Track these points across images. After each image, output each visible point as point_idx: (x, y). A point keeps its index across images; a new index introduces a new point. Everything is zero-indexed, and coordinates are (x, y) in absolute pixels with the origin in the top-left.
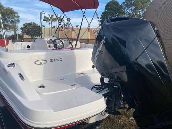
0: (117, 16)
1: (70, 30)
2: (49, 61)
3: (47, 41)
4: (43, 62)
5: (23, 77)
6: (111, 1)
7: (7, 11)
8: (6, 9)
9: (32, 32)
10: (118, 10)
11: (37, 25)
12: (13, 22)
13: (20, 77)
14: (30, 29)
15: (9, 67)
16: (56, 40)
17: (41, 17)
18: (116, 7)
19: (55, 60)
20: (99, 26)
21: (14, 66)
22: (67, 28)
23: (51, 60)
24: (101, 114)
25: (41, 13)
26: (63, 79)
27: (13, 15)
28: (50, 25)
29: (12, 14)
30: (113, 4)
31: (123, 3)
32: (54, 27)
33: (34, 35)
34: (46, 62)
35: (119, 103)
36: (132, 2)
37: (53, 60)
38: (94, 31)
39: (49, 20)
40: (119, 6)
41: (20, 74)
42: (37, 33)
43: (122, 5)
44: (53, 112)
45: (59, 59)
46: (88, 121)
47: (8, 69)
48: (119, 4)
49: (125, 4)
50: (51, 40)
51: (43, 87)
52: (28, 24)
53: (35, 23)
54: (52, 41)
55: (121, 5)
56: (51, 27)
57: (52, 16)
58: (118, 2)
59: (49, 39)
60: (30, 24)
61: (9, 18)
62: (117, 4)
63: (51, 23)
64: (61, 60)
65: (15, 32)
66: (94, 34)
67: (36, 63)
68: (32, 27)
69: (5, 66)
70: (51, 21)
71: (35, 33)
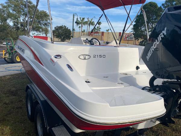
0: (154, 19)
1: (100, 34)
2: (92, 56)
3: (84, 41)
4: (87, 57)
5: (71, 68)
6: (149, 3)
7: (41, 14)
8: (41, 12)
9: (63, 36)
10: (156, 13)
11: (68, 28)
12: (46, 24)
13: (69, 68)
14: (61, 32)
15: (56, 58)
16: (92, 39)
17: (73, 19)
18: (153, 10)
19: (99, 56)
20: (132, 30)
21: (61, 57)
22: (97, 32)
23: (94, 56)
24: (151, 120)
25: (74, 15)
26: (107, 77)
27: (46, 18)
28: (81, 28)
29: (45, 16)
30: (151, 6)
31: (163, 5)
32: (84, 31)
33: (64, 38)
34: (89, 57)
35: (174, 110)
36: (174, 4)
37: (97, 56)
38: (126, 36)
39: (80, 23)
40: (157, 8)
41: (69, 65)
42: (67, 36)
43: (161, 7)
44: (110, 107)
45: (102, 56)
46: (137, 126)
47: (55, 60)
48: (157, 6)
49: (165, 5)
50: (87, 39)
51: (89, 82)
52: (59, 27)
53: (66, 27)
54: (89, 41)
55: (159, 7)
56: (81, 30)
57: (83, 19)
58: (156, 4)
59: (85, 39)
60: (61, 27)
61: (43, 21)
62: (155, 7)
63: (82, 26)
64: (104, 56)
65: (47, 35)
66: (125, 39)
67: (80, 57)
68: (63, 30)
69: (52, 57)
70: (82, 25)
71: (66, 37)
